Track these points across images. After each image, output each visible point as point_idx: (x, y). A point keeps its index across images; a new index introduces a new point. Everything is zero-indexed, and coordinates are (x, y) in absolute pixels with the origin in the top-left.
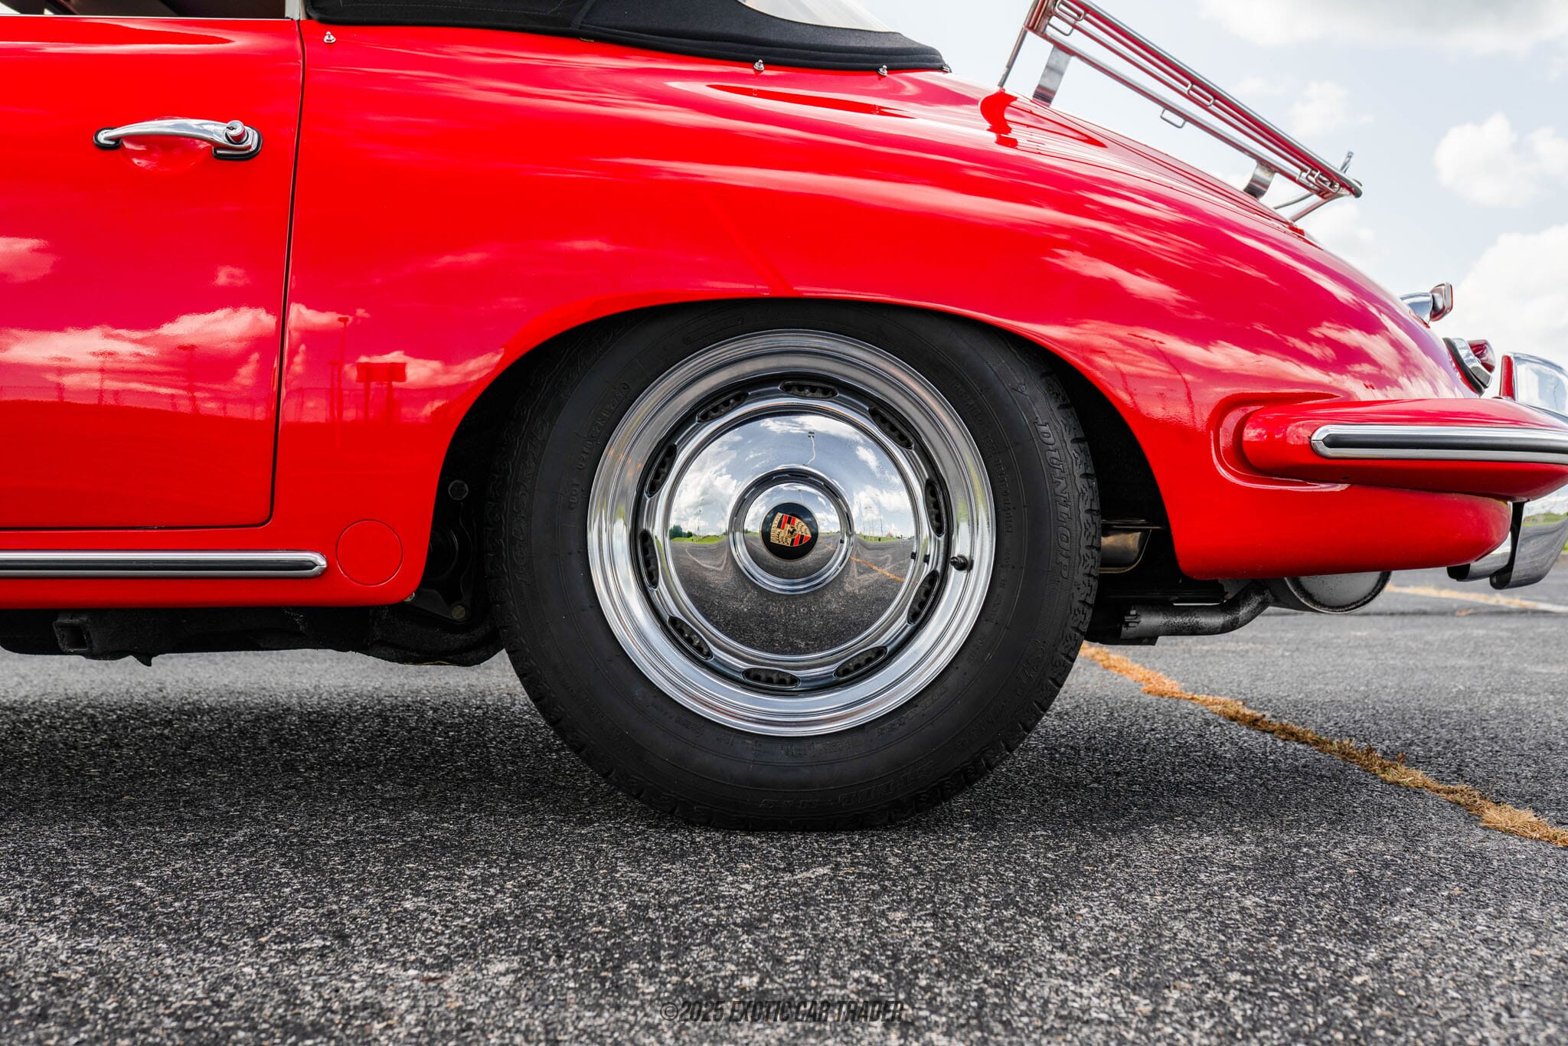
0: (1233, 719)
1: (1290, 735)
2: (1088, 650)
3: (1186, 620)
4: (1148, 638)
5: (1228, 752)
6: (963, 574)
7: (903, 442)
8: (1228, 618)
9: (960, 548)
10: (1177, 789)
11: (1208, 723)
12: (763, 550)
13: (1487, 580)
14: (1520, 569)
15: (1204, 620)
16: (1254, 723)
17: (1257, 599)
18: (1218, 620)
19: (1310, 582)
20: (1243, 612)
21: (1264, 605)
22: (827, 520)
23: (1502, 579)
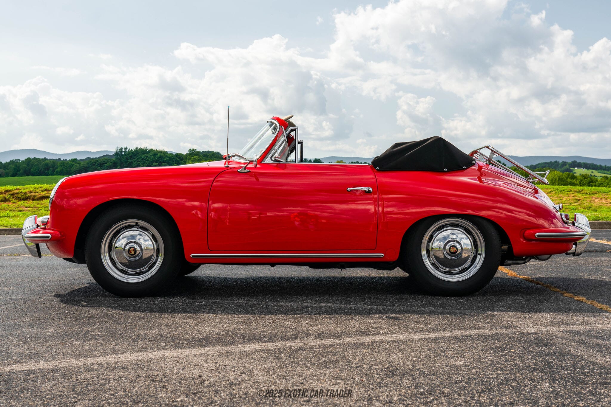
0: (527, 281)
1: (538, 283)
2: (500, 267)
3: (516, 262)
4: (509, 265)
5: (524, 286)
6: (480, 256)
7: (470, 235)
8: (524, 261)
9: (479, 252)
10: (514, 292)
11: (522, 281)
12: (449, 252)
13: (572, 255)
14: (577, 252)
15: (519, 262)
16: (531, 281)
17: (529, 258)
18: (522, 262)
19: (539, 256)
20: (527, 260)
21: (530, 259)
22: (459, 247)
23: (574, 254)
